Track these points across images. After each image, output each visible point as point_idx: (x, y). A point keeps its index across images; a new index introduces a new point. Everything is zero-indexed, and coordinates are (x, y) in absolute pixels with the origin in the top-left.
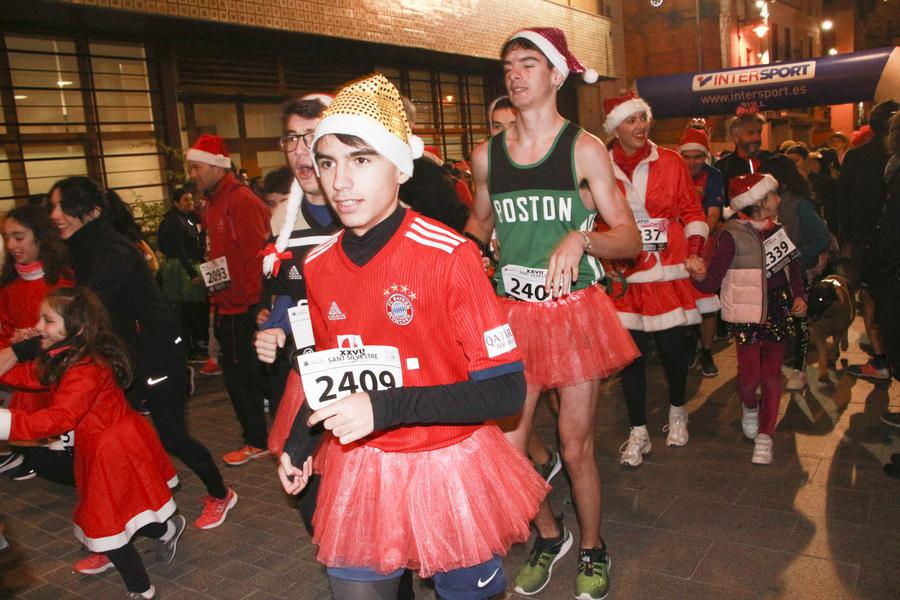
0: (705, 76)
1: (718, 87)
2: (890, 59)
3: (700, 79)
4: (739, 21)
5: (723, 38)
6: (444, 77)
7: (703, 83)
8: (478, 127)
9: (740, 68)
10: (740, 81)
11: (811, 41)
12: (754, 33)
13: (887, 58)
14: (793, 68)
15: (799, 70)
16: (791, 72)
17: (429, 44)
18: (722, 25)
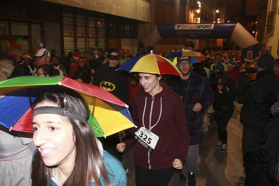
0: (179, 25)
1: (183, 29)
2: (236, 26)
3: (177, 26)
4: (192, 7)
5: (187, 12)
6: (90, 18)
7: (178, 27)
9: (191, 23)
10: (190, 28)
12: (196, 12)
13: (235, 26)
14: (207, 25)
15: (209, 26)
16: (206, 26)
17: (82, 6)
18: (187, 8)
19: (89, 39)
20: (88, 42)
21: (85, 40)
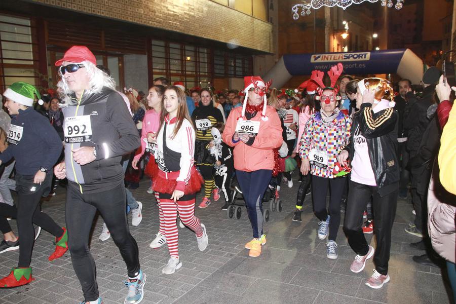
0: (317, 56)
1: (323, 61)
2: (405, 54)
3: (314, 57)
4: (334, 30)
5: (326, 37)
6: (187, 48)
10: (334, 59)
11: (367, 42)
12: (342, 37)
13: (403, 54)
14: (360, 54)
15: (362, 56)
16: (359, 56)
17: (181, 30)
18: (326, 32)
19: (187, 78)
20: (186, 82)
21: (181, 79)
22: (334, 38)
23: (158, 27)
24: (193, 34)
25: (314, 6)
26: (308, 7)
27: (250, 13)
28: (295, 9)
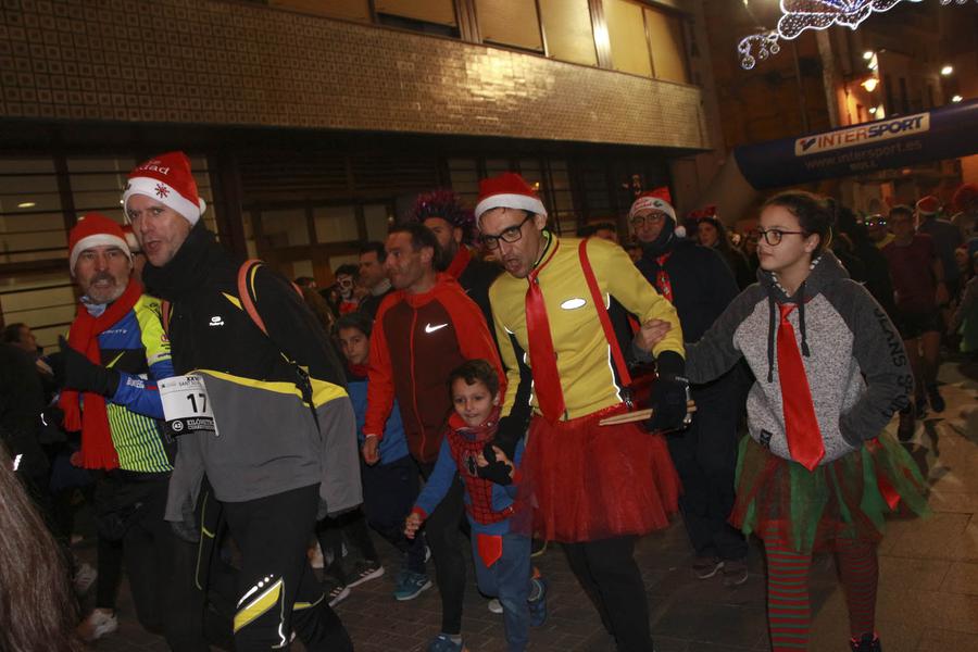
0: (808, 139)
1: (823, 149)
3: (803, 143)
4: (846, 76)
7: (806, 147)
8: (564, 214)
9: (851, 126)
10: (847, 141)
11: (930, 89)
12: (864, 87)
14: (905, 121)
15: (911, 123)
16: (903, 126)
18: (827, 82)
22: (847, 94)
23: (456, 132)
24: (529, 136)
25: (785, 33)
26: (772, 38)
27: (648, 73)
28: (743, 47)
